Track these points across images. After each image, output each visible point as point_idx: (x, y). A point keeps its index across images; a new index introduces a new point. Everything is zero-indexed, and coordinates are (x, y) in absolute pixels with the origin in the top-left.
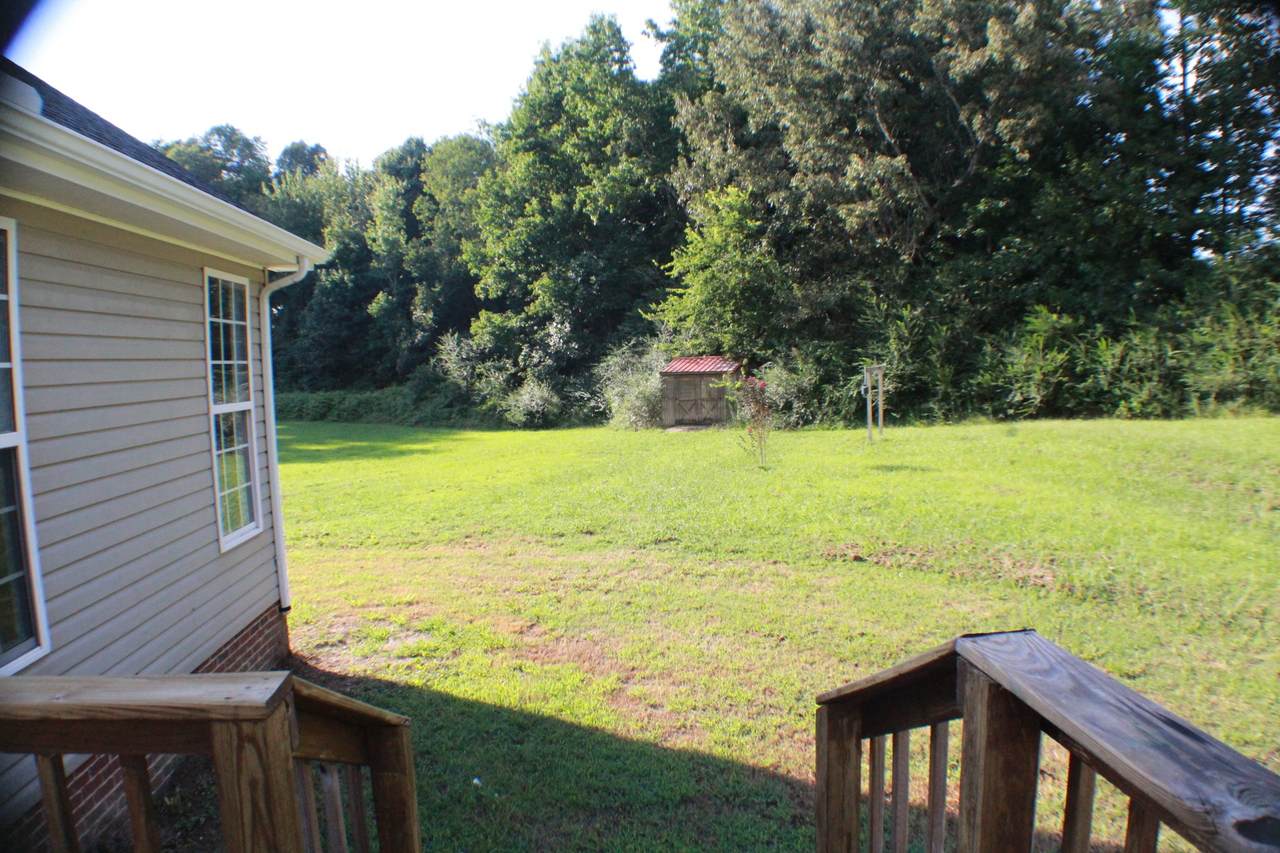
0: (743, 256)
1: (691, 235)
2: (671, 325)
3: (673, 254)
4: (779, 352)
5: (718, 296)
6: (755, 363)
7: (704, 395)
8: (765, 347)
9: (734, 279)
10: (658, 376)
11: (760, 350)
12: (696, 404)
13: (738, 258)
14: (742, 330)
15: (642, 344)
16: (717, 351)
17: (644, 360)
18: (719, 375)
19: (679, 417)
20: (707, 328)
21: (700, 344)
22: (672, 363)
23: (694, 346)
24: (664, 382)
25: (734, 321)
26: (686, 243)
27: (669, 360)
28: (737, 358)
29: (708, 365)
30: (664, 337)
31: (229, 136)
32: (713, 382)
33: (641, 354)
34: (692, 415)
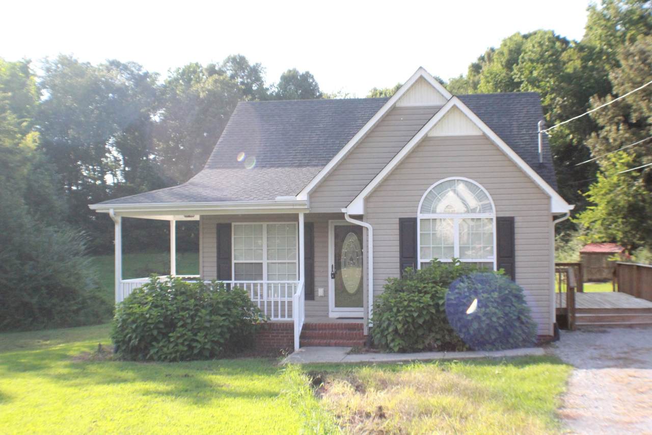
0: (628, 189)
1: (600, 178)
2: (586, 225)
3: (591, 188)
4: (648, 242)
5: (614, 210)
6: (634, 247)
7: (604, 265)
8: (640, 239)
9: (622, 200)
10: (578, 254)
11: (638, 240)
12: (600, 270)
13: (625, 189)
14: (628, 229)
15: (569, 235)
16: (613, 240)
17: (569, 245)
18: (613, 254)
19: (590, 277)
20: (607, 228)
21: (603, 237)
22: (586, 247)
23: (600, 238)
24: (582, 257)
25: (623, 223)
26: (597, 182)
27: (585, 245)
28: (624, 245)
29: (606, 248)
30: (582, 232)
31: (239, 63)
32: (610, 258)
33: (567, 241)
34: (598, 276)
